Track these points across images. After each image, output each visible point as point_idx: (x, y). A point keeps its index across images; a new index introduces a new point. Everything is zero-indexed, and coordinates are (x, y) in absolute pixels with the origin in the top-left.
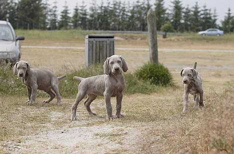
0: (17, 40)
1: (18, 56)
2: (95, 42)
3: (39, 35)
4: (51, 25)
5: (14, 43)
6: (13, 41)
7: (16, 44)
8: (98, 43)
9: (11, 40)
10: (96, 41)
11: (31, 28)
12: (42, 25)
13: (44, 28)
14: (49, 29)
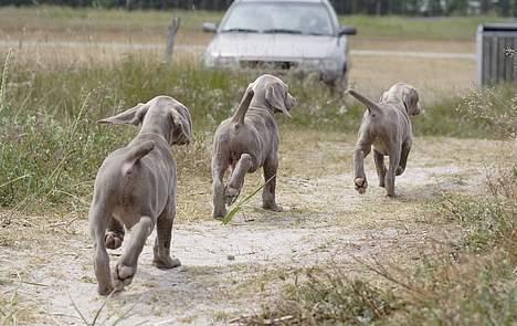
0: (341, 35)
1: (341, 67)
2: (495, 39)
3: (400, 27)
4: (429, 6)
5: (335, 40)
6: (333, 36)
7: (338, 43)
8: (502, 42)
9: (328, 35)
10: (499, 39)
11: (384, 12)
12: (410, 7)
13: (414, 13)
14: (426, 14)
